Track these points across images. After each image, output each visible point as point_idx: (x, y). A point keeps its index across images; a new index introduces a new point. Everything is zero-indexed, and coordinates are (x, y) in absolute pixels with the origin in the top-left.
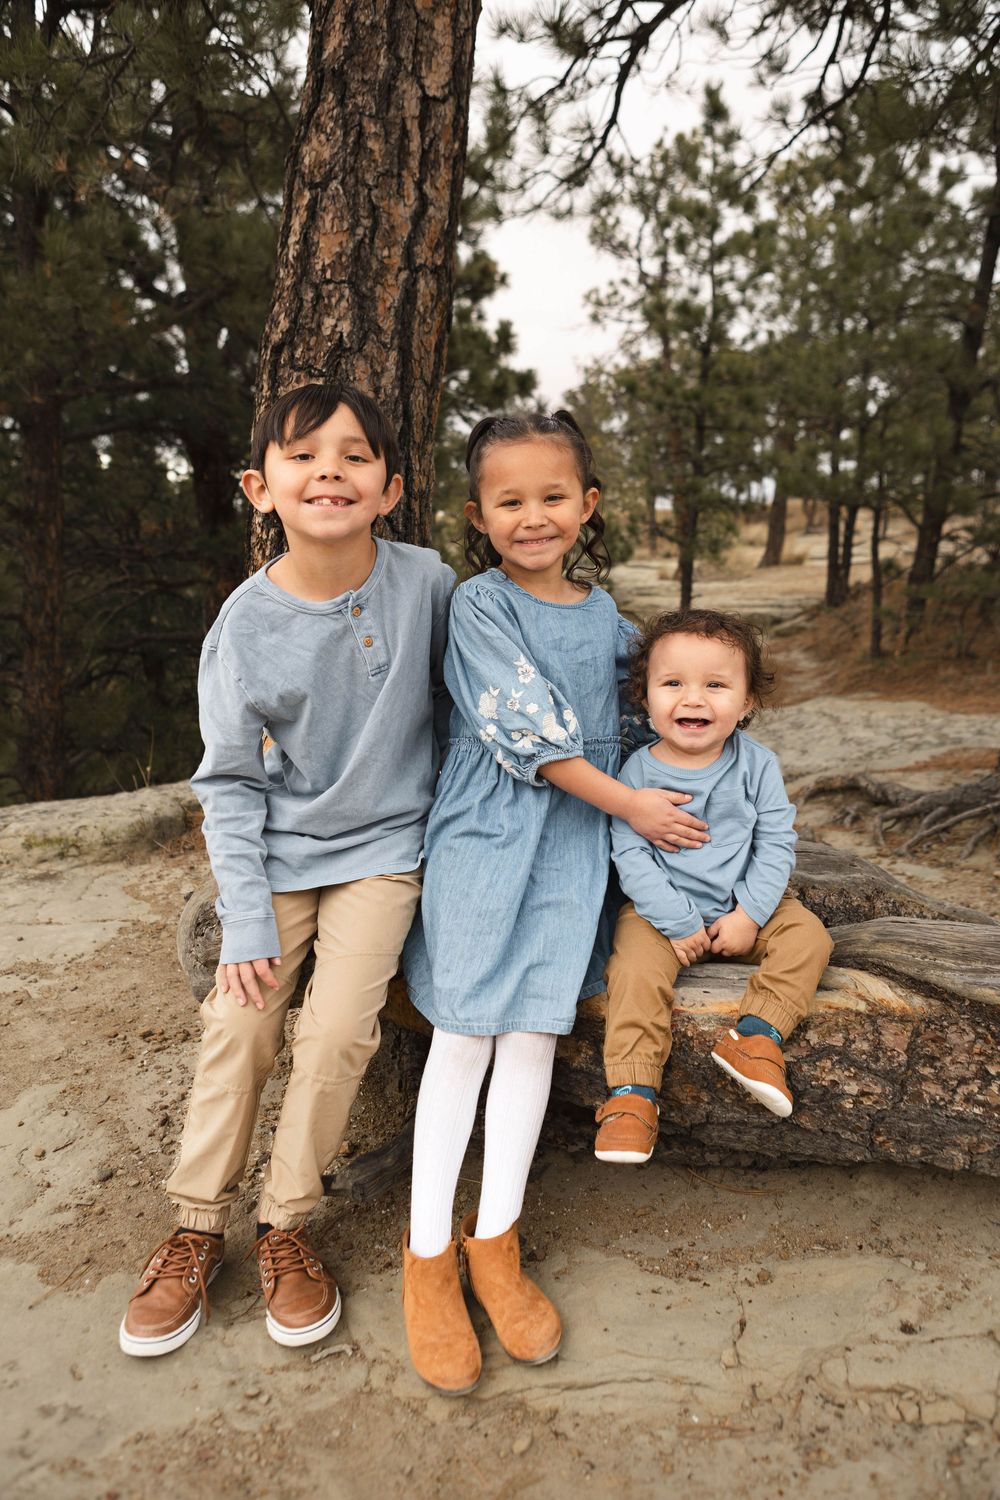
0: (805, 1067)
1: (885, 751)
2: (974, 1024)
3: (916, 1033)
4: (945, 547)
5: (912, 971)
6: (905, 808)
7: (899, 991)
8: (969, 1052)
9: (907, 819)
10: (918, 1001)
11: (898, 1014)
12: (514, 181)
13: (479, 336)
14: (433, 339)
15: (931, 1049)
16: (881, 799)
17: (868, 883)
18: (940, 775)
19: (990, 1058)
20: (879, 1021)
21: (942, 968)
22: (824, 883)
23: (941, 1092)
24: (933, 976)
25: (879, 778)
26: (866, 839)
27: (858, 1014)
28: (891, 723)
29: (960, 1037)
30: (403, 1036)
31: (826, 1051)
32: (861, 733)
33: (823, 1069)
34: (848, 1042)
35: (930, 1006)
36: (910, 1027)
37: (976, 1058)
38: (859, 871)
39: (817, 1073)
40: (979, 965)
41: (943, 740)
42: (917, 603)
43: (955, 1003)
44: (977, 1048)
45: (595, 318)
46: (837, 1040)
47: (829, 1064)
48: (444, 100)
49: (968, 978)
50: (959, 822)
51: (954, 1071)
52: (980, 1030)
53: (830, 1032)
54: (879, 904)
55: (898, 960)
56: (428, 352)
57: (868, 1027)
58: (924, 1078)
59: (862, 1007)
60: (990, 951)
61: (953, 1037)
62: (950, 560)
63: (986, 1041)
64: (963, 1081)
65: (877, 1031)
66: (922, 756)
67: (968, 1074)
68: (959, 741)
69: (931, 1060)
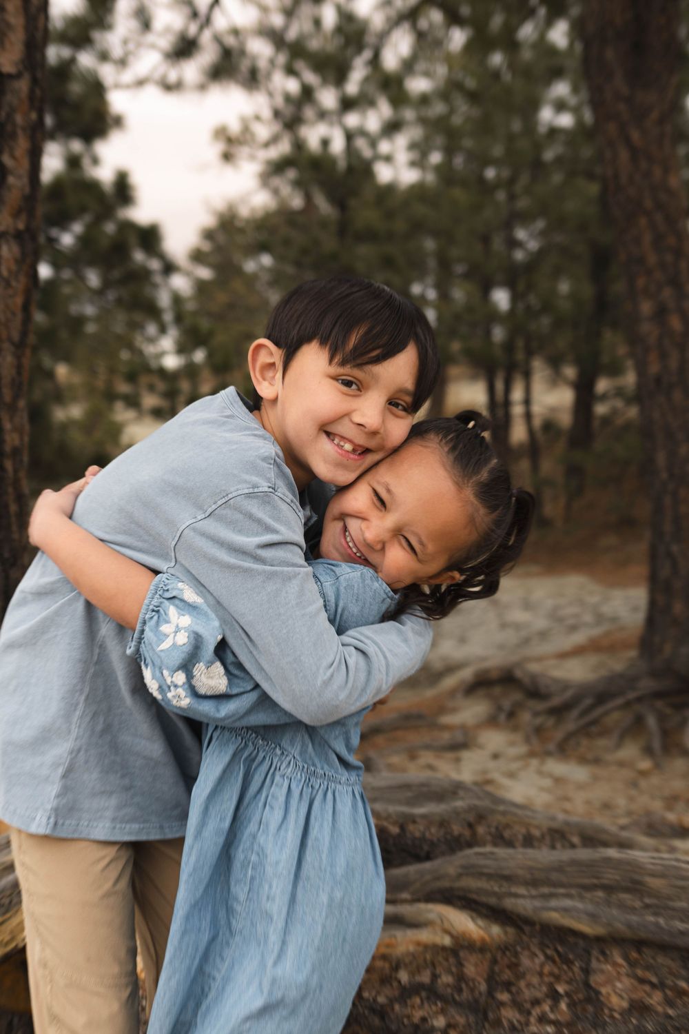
0: (397, 1007)
1: (543, 635)
2: (543, 946)
3: (494, 961)
4: (601, 409)
5: (492, 901)
6: (556, 701)
7: (480, 922)
8: (541, 974)
9: (559, 712)
10: (496, 930)
11: (478, 944)
12: (117, 51)
13: (93, 187)
14: (19, 300)
15: (507, 975)
16: (535, 691)
17: (471, 809)
18: (593, 659)
19: (558, 978)
20: (462, 954)
21: (516, 896)
22: (424, 816)
23: (518, 1016)
24: (509, 903)
25: (534, 667)
26: (518, 737)
27: (444, 948)
28: (549, 603)
29: (533, 961)
30: (16, 1020)
31: (415, 989)
32: (519, 616)
33: (413, 1007)
34: (435, 977)
35: (506, 933)
36: (488, 956)
37: (546, 979)
38: (462, 799)
39: (409, 1010)
40: (546, 890)
41: (600, 618)
42: (574, 471)
43: (527, 929)
44: (547, 969)
45: (227, 157)
46: (425, 978)
47: (418, 1000)
48: (18, 76)
49: (537, 903)
50: (606, 713)
51: (527, 994)
52: (549, 952)
53: (419, 970)
54: (481, 830)
55: (480, 891)
56: (14, 314)
57: (452, 960)
58: (502, 1004)
59: (447, 941)
60: (555, 876)
61: (525, 961)
62: (606, 421)
63: (554, 962)
64: (536, 1002)
65: (460, 965)
66: (579, 638)
67: (539, 995)
68: (614, 619)
69: (508, 986)
